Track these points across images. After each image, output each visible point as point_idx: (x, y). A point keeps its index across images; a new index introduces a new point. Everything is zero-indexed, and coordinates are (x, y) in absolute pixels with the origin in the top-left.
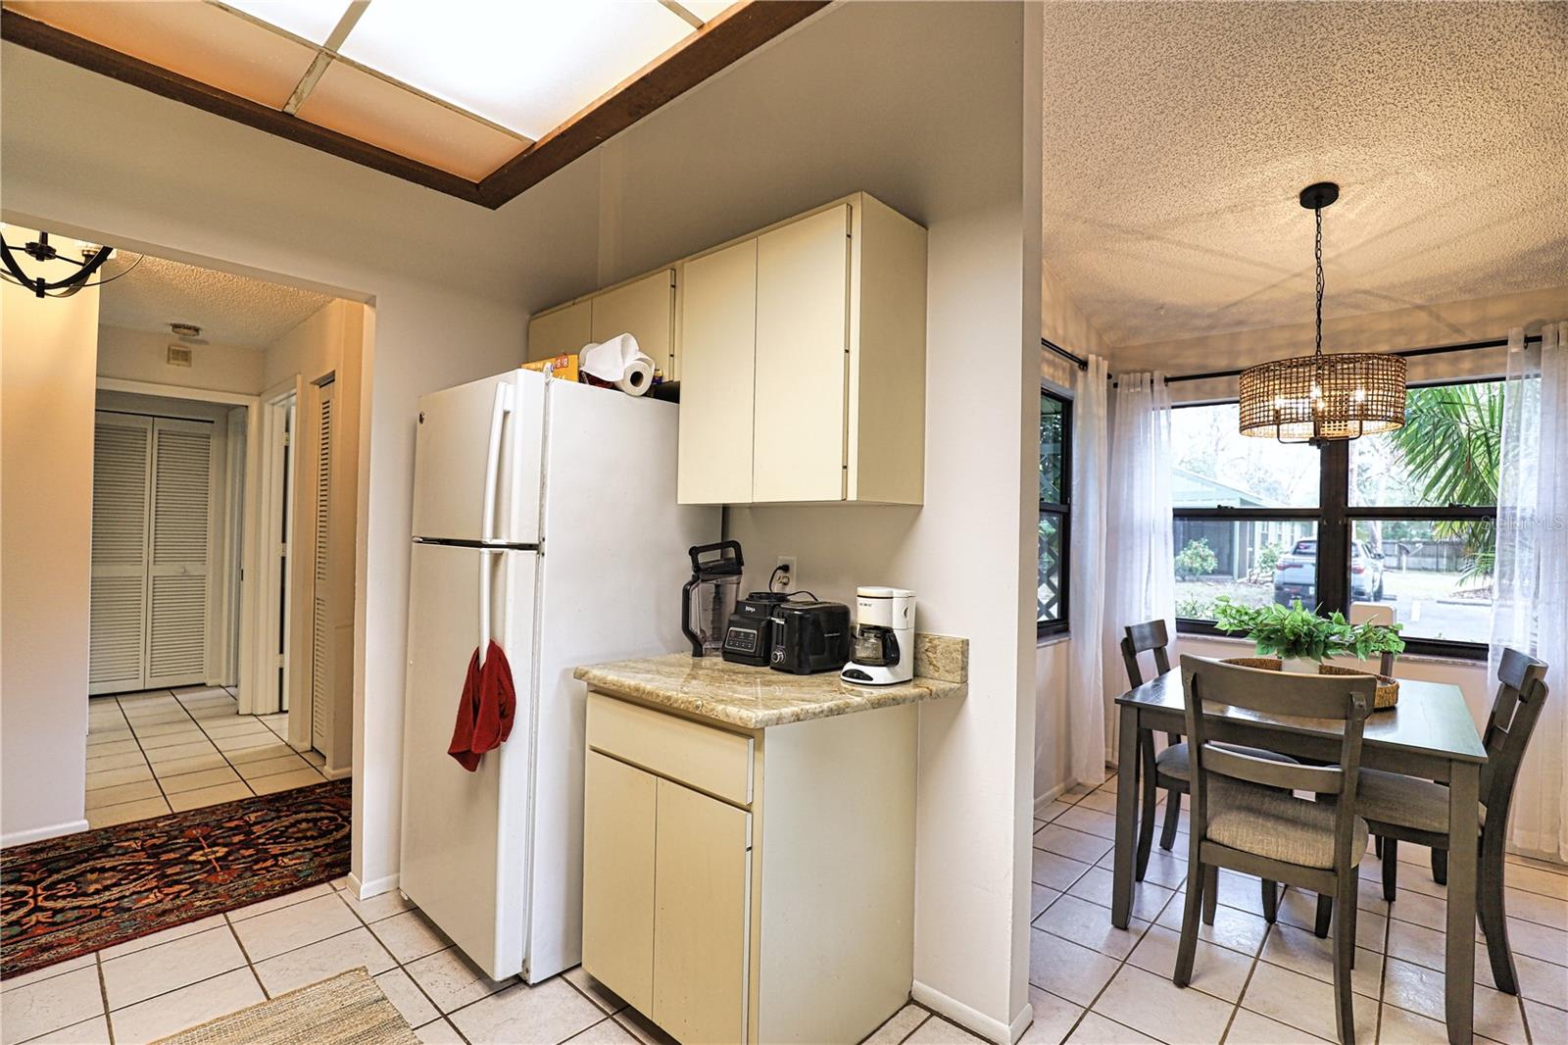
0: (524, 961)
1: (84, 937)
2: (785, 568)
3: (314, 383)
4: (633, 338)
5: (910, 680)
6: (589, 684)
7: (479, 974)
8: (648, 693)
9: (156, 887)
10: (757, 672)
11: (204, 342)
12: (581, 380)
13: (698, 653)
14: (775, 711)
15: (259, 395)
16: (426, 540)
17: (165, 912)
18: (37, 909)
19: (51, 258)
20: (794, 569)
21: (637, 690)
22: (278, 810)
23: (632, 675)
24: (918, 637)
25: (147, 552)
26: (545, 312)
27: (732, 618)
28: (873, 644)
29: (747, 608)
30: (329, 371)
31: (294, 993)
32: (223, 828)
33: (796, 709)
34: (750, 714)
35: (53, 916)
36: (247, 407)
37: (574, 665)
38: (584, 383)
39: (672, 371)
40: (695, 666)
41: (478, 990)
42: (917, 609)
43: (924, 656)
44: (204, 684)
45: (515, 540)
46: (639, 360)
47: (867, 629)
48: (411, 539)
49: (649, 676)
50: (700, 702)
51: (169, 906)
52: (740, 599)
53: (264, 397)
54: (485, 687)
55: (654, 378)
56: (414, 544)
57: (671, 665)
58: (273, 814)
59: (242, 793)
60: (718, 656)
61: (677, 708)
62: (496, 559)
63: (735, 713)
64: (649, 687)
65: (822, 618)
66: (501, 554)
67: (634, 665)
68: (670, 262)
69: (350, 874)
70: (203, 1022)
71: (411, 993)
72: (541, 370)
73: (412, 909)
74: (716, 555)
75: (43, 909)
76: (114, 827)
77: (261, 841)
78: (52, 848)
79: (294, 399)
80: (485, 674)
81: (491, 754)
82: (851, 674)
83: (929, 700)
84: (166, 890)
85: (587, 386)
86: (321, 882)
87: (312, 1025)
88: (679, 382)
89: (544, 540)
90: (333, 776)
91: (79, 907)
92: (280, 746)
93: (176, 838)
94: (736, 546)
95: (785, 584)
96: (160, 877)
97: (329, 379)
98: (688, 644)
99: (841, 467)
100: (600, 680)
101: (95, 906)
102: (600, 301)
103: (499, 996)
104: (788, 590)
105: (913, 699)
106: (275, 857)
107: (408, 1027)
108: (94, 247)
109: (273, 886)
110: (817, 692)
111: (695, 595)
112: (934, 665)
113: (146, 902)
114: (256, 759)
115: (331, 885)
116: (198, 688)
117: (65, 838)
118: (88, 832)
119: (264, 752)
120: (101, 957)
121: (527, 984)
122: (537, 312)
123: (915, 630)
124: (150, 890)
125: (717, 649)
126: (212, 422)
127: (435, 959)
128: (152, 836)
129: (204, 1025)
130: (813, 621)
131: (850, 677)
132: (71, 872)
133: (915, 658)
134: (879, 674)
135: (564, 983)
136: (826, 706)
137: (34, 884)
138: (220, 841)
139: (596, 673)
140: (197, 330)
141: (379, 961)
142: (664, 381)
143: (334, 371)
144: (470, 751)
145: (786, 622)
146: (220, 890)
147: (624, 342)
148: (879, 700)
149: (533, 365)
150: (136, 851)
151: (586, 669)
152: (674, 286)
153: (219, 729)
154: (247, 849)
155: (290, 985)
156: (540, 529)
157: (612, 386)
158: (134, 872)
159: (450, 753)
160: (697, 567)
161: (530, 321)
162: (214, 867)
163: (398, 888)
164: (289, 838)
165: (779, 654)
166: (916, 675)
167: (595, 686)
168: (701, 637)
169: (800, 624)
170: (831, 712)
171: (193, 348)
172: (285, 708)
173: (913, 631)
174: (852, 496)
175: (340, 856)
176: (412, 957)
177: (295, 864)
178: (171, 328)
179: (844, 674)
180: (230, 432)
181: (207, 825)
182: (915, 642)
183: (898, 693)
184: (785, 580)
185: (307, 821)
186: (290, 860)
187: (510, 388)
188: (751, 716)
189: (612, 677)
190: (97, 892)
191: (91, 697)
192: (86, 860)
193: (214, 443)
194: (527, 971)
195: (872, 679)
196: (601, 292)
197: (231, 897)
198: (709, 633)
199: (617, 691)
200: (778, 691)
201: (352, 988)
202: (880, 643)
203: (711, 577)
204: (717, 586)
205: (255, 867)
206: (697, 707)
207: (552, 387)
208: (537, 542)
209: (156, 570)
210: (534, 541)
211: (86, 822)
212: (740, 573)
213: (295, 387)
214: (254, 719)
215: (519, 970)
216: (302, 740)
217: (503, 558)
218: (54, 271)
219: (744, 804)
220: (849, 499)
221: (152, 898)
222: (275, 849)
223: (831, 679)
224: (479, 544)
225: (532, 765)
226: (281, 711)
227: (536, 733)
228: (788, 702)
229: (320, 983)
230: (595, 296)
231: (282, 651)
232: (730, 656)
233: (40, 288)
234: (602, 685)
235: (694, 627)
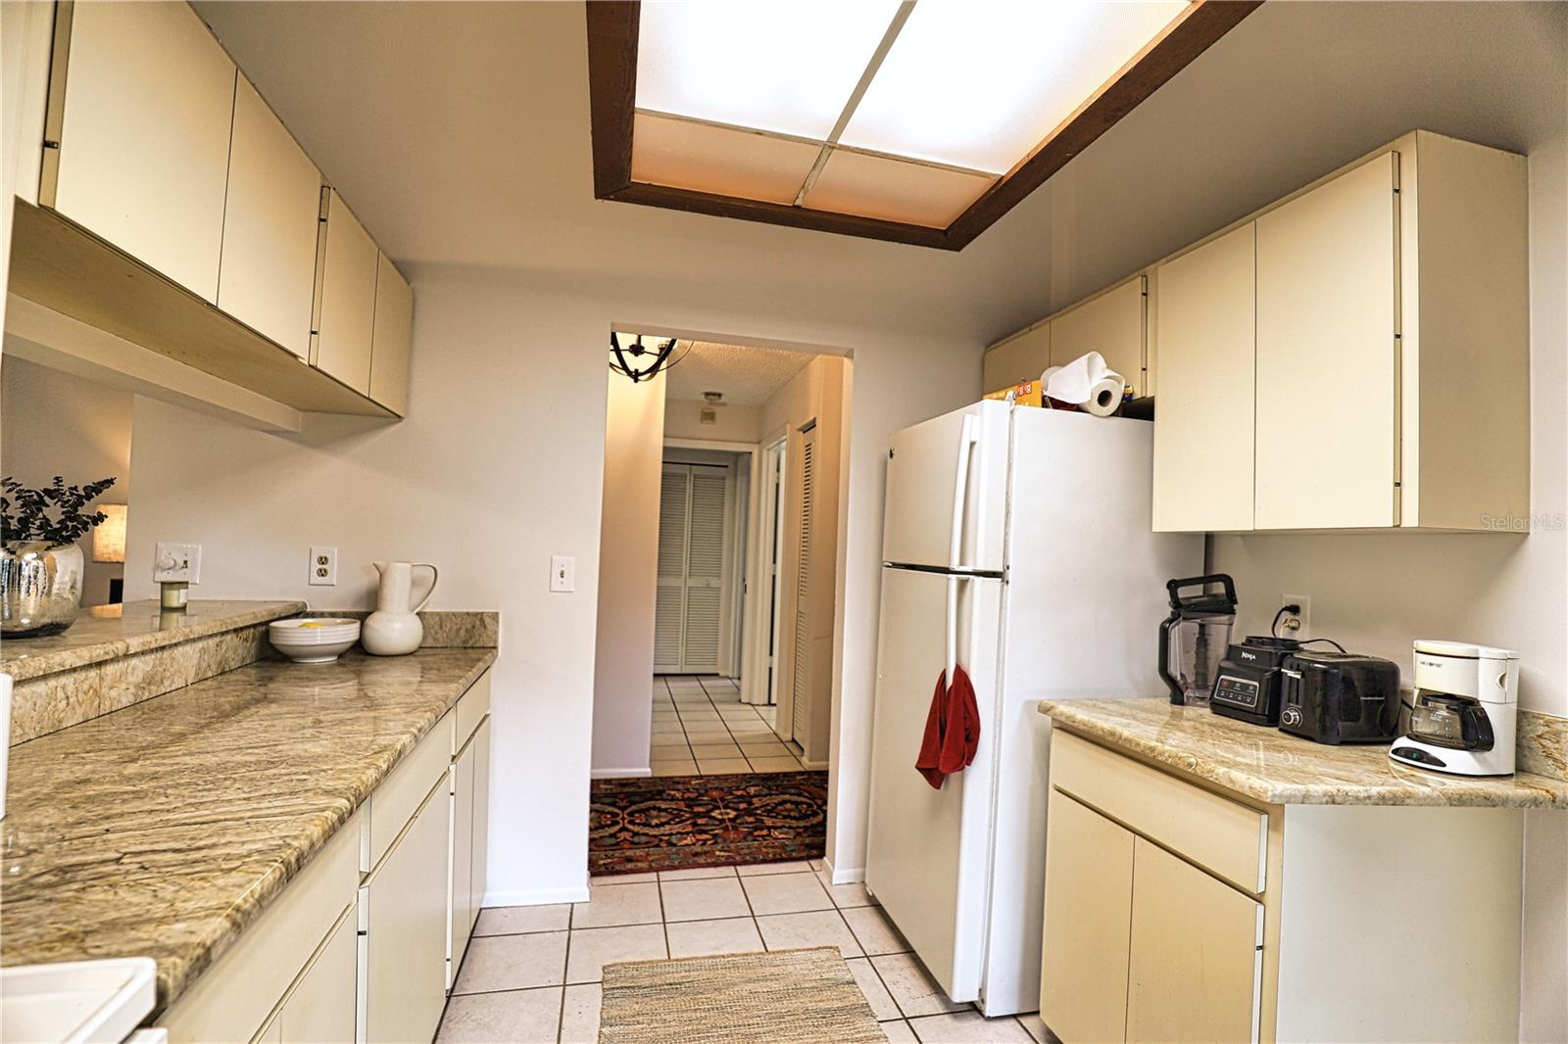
0: (980, 990)
1: (650, 858)
2: (1294, 609)
3: (799, 430)
4: (1099, 356)
5: (1511, 775)
6: (1053, 719)
7: (937, 989)
8: (1125, 740)
9: (691, 832)
10: (1262, 733)
11: (724, 404)
12: (1044, 405)
13: (1178, 698)
14: (1300, 787)
15: (759, 443)
16: (895, 565)
17: (696, 854)
18: (624, 829)
19: (642, 353)
20: (1307, 611)
21: (1112, 734)
22: (770, 789)
23: (1105, 717)
24: (1522, 716)
25: (685, 569)
26: (1000, 343)
27: (1222, 665)
28: (1444, 718)
29: (1244, 655)
30: (811, 418)
31: (784, 952)
32: (732, 794)
33: (1329, 788)
34: (1265, 785)
35: (632, 837)
36: (751, 453)
37: (1040, 698)
38: (1047, 407)
39: (1145, 385)
40: (1173, 714)
41: (933, 1004)
42: (1520, 676)
43: (1535, 744)
44: (717, 675)
45: (981, 568)
46: (1107, 378)
47: (1428, 697)
48: (881, 564)
49: (1124, 721)
50: (1193, 760)
51: (699, 850)
52: (1233, 642)
53: (763, 444)
54: (951, 710)
55: (1124, 395)
56: (884, 568)
57: (1146, 710)
58: (766, 791)
59: (743, 768)
60: (1203, 707)
61: (1163, 762)
62: (962, 585)
63: (1242, 780)
64: (1126, 733)
65: (1356, 675)
66: (967, 580)
67: (1103, 705)
68: (1139, 269)
69: (825, 858)
70: (722, 953)
71: (876, 985)
72: (1003, 399)
73: (875, 904)
74: (1197, 590)
75: (627, 830)
76: (667, 778)
77: (759, 812)
78: (632, 785)
79: (784, 444)
80: (952, 696)
81: (954, 776)
82: (1408, 753)
83: (1550, 808)
84: (699, 837)
85: (1051, 411)
86: (801, 859)
87: (798, 987)
88: (1153, 397)
89: (1008, 568)
90: (810, 767)
91: (646, 835)
92: (768, 734)
93: (703, 796)
94: (1227, 581)
95: (1294, 629)
96: (695, 824)
97: (812, 425)
98: (1166, 689)
99: (1392, 485)
100: (1068, 717)
101: (655, 836)
102: (1057, 322)
103: (955, 1017)
104: (1297, 636)
105: (1522, 803)
106: (769, 828)
107: (875, 1017)
108: (665, 341)
109: (768, 853)
110: (1357, 771)
111: (1175, 634)
112: (1555, 760)
113: (685, 842)
114: (753, 741)
115: (810, 865)
116: (712, 677)
117: (638, 779)
118: (651, 778)
119: (759, 736)
120: (660, 877)
121: (983, 1016)
122: (991, 344)
123: (1518, 706)
124: (688, 833)
125: (1202, 699)
126: (726, 467)
127: (897, 960)
128: (688, 790)
129: (723, 956)
130: (1344, 678)
131: (1407, 757)
132: (642, 806)
133: (1518, 745)
134: (1458, 760)
135: (1019, 1026)
136: (1374, 791)
137: (623, 809)
138: (731, 805)
139: (1064, 709)
140: (720, 395)
141: (849, 948)
142: (1134, 398)
143: (815, 419)
144: (937, 768)
145: (1303, 676)
146: (732, 846)
147: (1090, 363)
148: (1461, 796)
149: (995, 395)
150: (678, 799)
151: (1052, 703)
152: (1145, 294)
153: (729, 711)
154: (750, 816)
155: (782, 944)
156: (1005, 557)
157: (1077, 408)
158: (676, 817)
159: (917, 767)
160: (1176, 603)
161: (985, 353)
162: (727, 826)
163: (863, 882)
164: (778, 814)
165: (1294, 715)
166: (1521, 768)
167: (1061, 722)
168: (1182, 682)
169: (1324, 680)
170: (1382, 800)
171: (718, 410)
172: (773, 702)
173: (1514, 707)
174: (1411, 520)
175: (817, 840)
176: (876, 951)
177: (783, 838)
178: (703, 396)
179: (1395, 752)
180: (739, 473)
181: (722, 789)
182: (1518, 722)
183: (1493, 790)
184: (1293, 624)
185: (792, 802)
186: (780, 833)
187: (977, 418)
188: (1269, 787)
189: (1082, 716)
190: (657, 826)
191: (655, 675)
192: (650, 800)
193: (728, 483)
194: (983, 1001)
195: (1444, 765)
196: (1061, 313)
197: (740, 854)
198: (1191, 679)
199: (1088, 732)
200: (1293, 760)
201: (828, 964)
202: (1457, 717)
203: (1194, 615)
204: (1202, 626)
205: (756, 833)
206: (1190, 765)
207: (1017, 415)
208: (1001, 570)
209: (691, 583)
210: (999, 568)
211: (649, 770)
212: (1233, 612)
213: (785, 434)
214: (750, 707)
215: (975, 998)
216: (785, 731)
217: (969, 584)
218: (643, 363)
219: (1254, 891)
220: (1405, 524)
221: (688, 841)
222: (769, 822)
223: (1374, 755)
224: (946, 571)
225: (995, 794)
226: (770, 704)
227: (999, 761)
228: (1315, 777)
229: (804, 950)
230: (1054, 319)
231: (771, 654)
232: (1219, 708)
233: (635, 376)
234: (1070, 723)
235: (1175, 670)
